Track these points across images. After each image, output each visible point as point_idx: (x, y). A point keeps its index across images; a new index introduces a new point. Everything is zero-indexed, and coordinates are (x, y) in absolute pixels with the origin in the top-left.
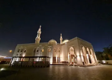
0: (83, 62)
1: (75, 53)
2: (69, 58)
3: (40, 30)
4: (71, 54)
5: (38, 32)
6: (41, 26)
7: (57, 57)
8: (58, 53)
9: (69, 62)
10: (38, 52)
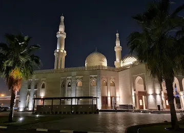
0: (159, 106)
1: (145, 89)
2: (134, 98)
3: (62, 29)
4: (137, 90)
5: (58, 36)
6: (62, 18)
7: (109, 95)
8: (112, 87)
9: (134, 105)
10: (70, 87)
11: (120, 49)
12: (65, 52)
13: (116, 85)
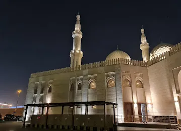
3: (77, 28)
6: (78, 17)
10: (80, 91)
11: (147, 46)
12: (81, 52)
13: (144, 86)
